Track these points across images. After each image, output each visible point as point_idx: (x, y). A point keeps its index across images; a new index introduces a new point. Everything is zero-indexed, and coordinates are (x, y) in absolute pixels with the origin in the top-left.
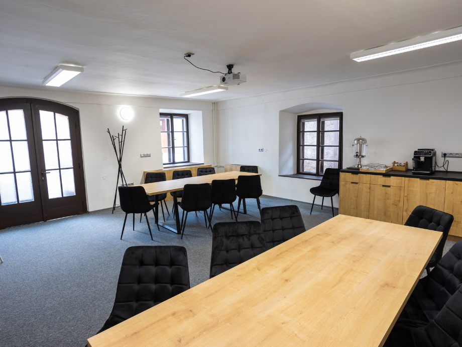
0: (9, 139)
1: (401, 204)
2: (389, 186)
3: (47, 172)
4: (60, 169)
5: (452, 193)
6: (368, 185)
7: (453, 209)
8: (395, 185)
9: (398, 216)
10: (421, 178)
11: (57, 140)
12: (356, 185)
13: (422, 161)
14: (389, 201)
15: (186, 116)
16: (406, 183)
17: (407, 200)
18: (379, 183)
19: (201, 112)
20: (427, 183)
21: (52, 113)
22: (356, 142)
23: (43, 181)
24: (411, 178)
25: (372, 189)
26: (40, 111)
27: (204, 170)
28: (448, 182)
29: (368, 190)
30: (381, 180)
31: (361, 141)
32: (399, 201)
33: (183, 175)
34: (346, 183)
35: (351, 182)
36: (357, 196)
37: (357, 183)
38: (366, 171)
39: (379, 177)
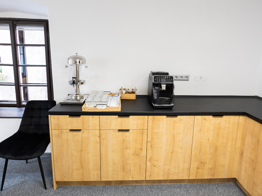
1: (144, 153)
2: (128, 130)
5: (200, 131)
6: (97, 132)
7: (200, 149)
8: (135, 127)
9: (140, 168)
10: (168, 115)
12: (78, 133)
13: (164, 90)
14: (128, 151)
16: (150, 124)
17: (151, 146)
18: (113, 128)
20: (175, 121)
22: (71, 62)
24: (155, 117)
25: (103, 136)
28: (196, 117)
29: (98, 139)
30: (116, 122)
31: (77, 61)
32: (141, 149)
34: (62, 132)
35: (70, 130)
36: (82, 150)
37: (80, 130)
38: (93, 111)
39: (113, 118)
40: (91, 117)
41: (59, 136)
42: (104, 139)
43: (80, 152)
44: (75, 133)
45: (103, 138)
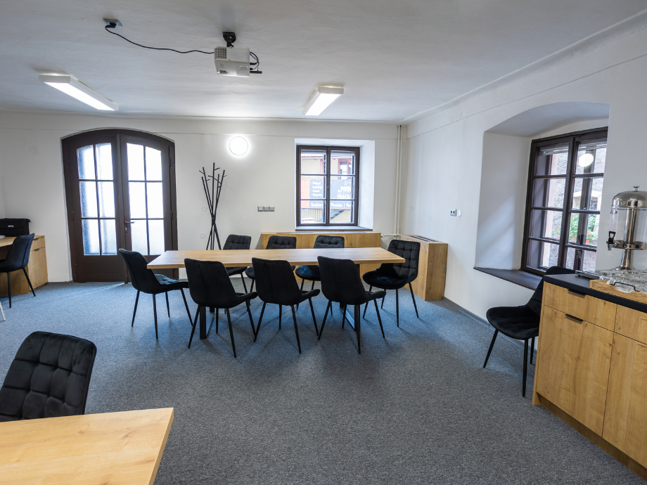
0: (94, 179)
3: (132, 221)
4: (147, 219)
6: (609, 335)
11: (146, 181)
15: (356, 151)
19: (374, 142)
21: (142, 147)
23: (126, 232)
25: (618, 347)
26: (128, 144)
27: (328, 240)
29: (608, 350)
33: (283, 244)
34: (556, 313)
35: (567, 315)
36: (579, 358)
37: (581, 321)
38: (606, 292)
39: (642, 317)
40: (601, 302)
41: (552, 319)
42: (619, 353)
43: (576, 360)
44: (573, 323)
45: (619, 351)
